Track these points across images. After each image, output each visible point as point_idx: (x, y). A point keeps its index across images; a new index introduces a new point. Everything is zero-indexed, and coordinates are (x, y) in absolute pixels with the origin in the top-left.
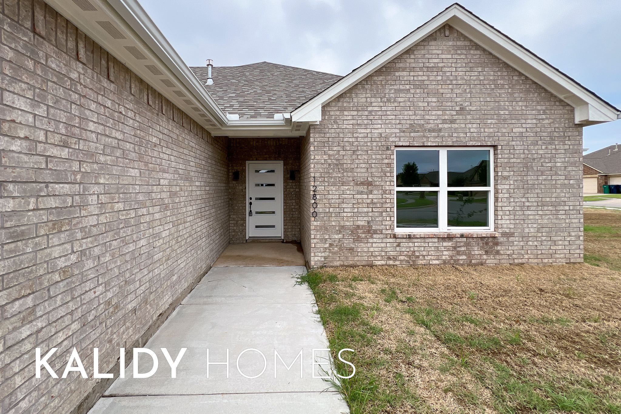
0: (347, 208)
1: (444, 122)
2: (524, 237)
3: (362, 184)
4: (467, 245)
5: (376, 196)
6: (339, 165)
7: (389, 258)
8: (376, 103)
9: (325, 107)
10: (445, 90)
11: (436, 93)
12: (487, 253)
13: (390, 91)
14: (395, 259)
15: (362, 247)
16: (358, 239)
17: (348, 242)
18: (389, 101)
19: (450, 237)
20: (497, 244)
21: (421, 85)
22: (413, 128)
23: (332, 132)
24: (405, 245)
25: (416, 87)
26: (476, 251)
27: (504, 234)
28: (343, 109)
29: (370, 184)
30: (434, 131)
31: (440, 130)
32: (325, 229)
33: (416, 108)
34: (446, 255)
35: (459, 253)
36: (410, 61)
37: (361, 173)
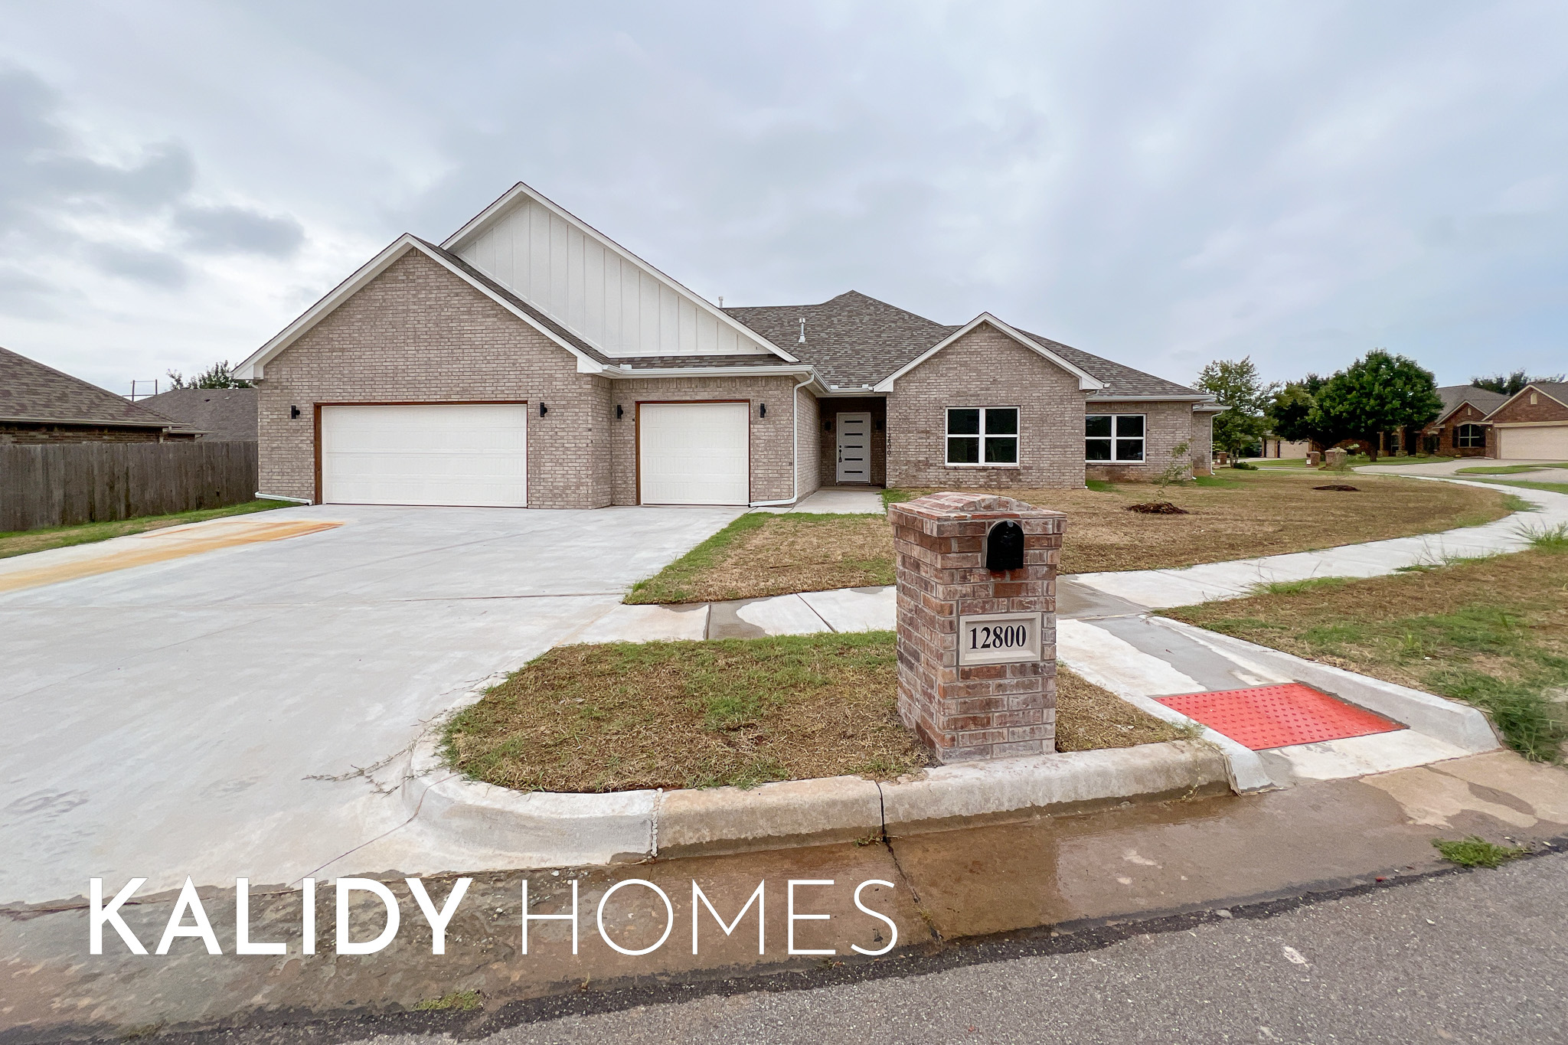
0: (912, 448)
1: (982, 389)
2: (1041, 470)
3: (922, 432)
4: (997, 474)
5: (932, 440)
6: (906, 419)
7: (941, 483)
8: (933, 376)
9: (896, 382)
10: (983, 368)
11: (976, 370)
12: (1012, 480)
13: (942, 369)
14: (945, 483)
15: (921, 475)
16: (919, 470)
17: (912, 471)
18: (942, 375)
19: (984, 469)
20: (1019, 474)
21: (965, 364)
22: (958, 394)
23: (901, 397)
24: (952, 473)
25: (961, 365)
26: (1004, 479)
27: (1025, 468)
28: (909, 382)
29: (928, 432)
30: (973, 396)
31: (978, 395)
32: (896, 462)
33: (962, 380)
34: (982, 481)
35: (991, 480)
36: (958, 348)
37: (922, 425)
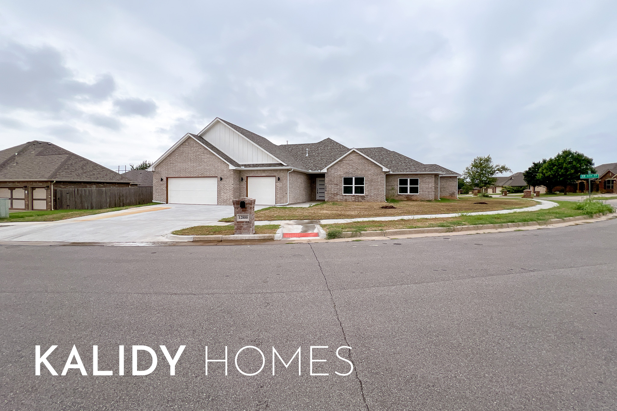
0: (333, 189)
1: (353, 171)
2: (371, 196)
3: (336, 184)
4: (358, 197)
5: (338, 187)
6: (331, 180)
7: (341, 200)
8: (339, 167)
9: (328, 169)
10: (353, 165)
11: (351, 165)
12: (362, 199)
13: (342, 165)
14: (342, 200)
15: (335, 197)
16: (335, 196)
17: (333, 196)
18: (341, 167)
19: (354, 196)
20: (365, 198)
21: (348, 164)
22: (346, 173)
23: (329, 174)
24: (345, 197)
25: (347, 164)
26: (360, 199)
27: (366, 195)
28: (332, 169)
29: (337, 184)
30: (351, 173)
31: (352, 173)
32: (328, 194)
33: (347, 169)
34: (353, 200)
35: (356, 199)
36: (346, 159)
37: (335, 182)
